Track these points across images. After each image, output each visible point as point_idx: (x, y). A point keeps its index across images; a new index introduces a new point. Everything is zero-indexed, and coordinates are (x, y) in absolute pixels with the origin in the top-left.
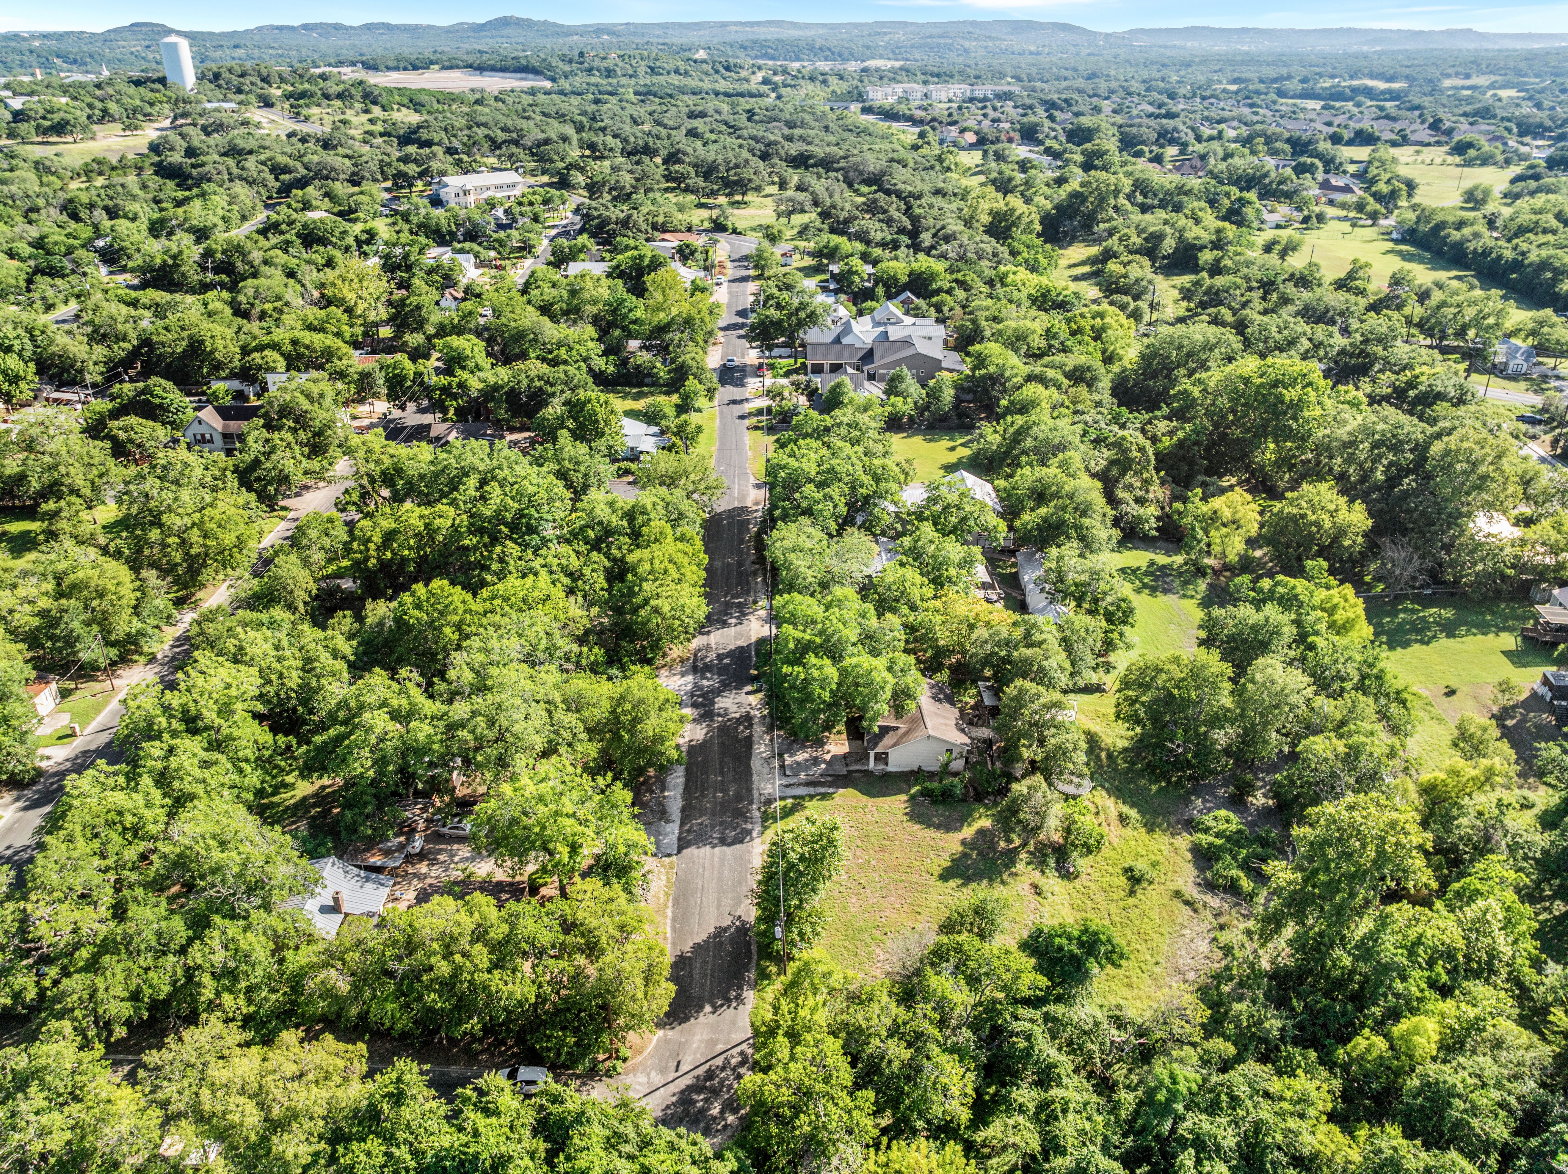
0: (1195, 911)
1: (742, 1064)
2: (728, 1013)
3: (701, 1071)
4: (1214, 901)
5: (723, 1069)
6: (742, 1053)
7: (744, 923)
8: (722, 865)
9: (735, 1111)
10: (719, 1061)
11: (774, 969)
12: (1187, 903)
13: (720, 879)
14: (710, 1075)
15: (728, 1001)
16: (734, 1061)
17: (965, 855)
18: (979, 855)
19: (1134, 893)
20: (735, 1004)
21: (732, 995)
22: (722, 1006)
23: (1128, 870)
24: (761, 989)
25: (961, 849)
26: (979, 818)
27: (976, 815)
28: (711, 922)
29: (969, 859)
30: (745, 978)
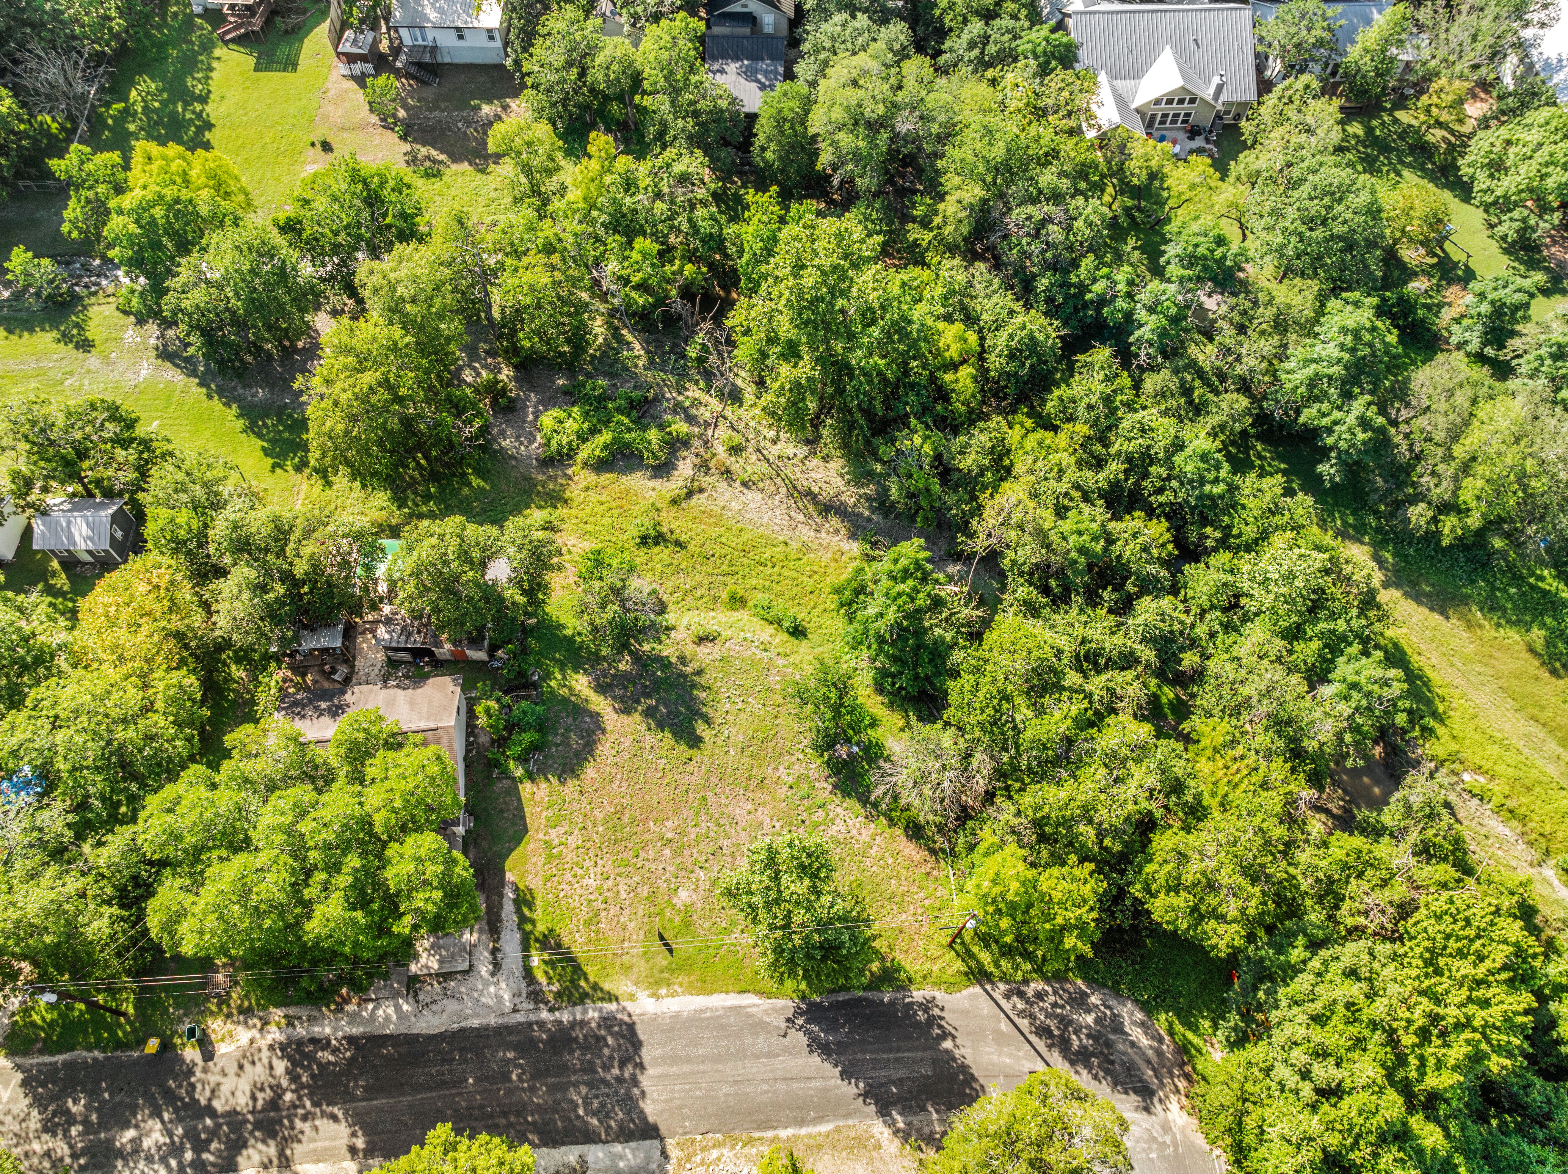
0: (701, 490)
1: (1021, 994)
2: (951, 1019)
3: (1040, 1044)
4: (685, 469)
5: (1033, 1017)
6: (1007, 996)
7: (798, 1012)
8: (688, 1060)
9: (1084, 996)
10: (1024, 1023)
12: (690, 494)
13: (718, 1059)
14: (1043, 1031)
15: (932, 1021)
16: (1020, 1005)
17: (649, 713)
18: (648, 696)
19: (678, 544)
20: (936, 1012)
21: (921, 1016)
22: (940, 1027)
23: (644, 541)
24: (910, 980)
25: (637, 717)
26: (570, 689)
27: (564, 692)
28: (800, 1061)
29: (656, 708)
30: (892, 1003)
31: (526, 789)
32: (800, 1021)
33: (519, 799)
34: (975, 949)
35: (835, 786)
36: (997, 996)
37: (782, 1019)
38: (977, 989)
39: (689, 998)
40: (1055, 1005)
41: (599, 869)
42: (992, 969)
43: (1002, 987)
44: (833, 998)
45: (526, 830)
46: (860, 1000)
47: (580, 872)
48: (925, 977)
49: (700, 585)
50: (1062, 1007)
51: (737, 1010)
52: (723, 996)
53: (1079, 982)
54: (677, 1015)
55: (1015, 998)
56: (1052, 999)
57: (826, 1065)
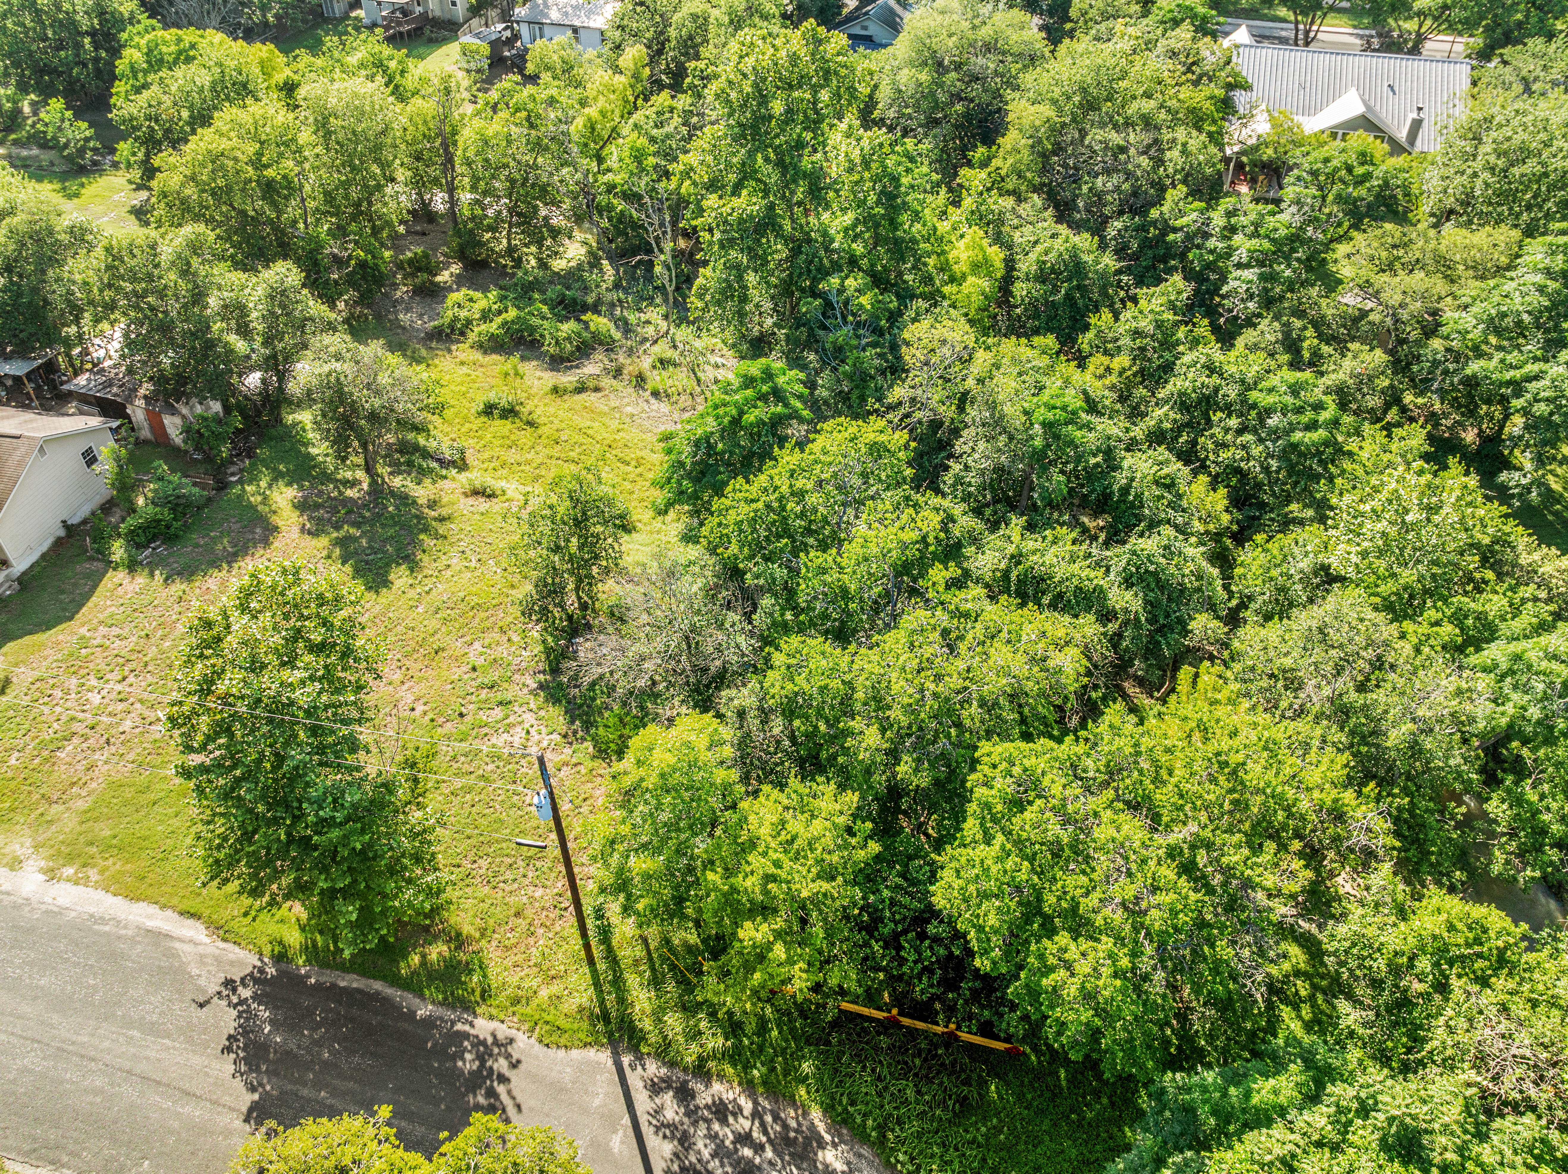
0: (597, 389)
1: (684, 1094)
2: (521, 1086)
4: (591, 368)
5: (685, 1141)
6: (655, 1088)
7: (257, 978)
9: (814, 1141)
11: (437, 951)
12: (580, 389)
13: (63, 1003)
15: (484, 1078)
16: (673, 1113)
17: (342, 542)
18: (357, 525)
19: (531, 424)
20: (501, 1065)
21: (468, 1063)
22: (491, 1093)
23: (489, 410)
24: (485, 994)
25: (324, 541)
26: (266, 498)
27: (256, 499)
28: (197, 1060)
29: (356, 539)
30: (429, 1023)
31: (115, 578)
32: (246, 993)
33: (95, 586)
34: (632, 980)
35: (541, 686)
36: (635, 1080)
37: (221, 978)
38: (604, 1057)
39: (100, 894)
40: (744, 1139)
41: (119, 687)
42: (647, 1024)
43: (653, 1068)
44: (329, 977)
45: (71, 618)
46: (376, 996)
47: (93, 682)
48: (516, 1001)
49: (528, 463)
50: (759, 1148)
51: (158, 937)
52: (154, 909)
53: (816, 1114)
54: (61, 911)
55: (668, 1098)
56: (744, 1124)
57: (238, 1084)
